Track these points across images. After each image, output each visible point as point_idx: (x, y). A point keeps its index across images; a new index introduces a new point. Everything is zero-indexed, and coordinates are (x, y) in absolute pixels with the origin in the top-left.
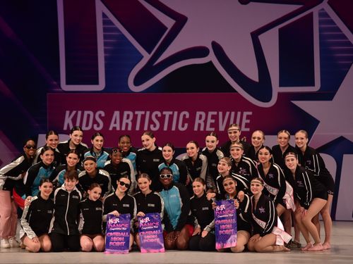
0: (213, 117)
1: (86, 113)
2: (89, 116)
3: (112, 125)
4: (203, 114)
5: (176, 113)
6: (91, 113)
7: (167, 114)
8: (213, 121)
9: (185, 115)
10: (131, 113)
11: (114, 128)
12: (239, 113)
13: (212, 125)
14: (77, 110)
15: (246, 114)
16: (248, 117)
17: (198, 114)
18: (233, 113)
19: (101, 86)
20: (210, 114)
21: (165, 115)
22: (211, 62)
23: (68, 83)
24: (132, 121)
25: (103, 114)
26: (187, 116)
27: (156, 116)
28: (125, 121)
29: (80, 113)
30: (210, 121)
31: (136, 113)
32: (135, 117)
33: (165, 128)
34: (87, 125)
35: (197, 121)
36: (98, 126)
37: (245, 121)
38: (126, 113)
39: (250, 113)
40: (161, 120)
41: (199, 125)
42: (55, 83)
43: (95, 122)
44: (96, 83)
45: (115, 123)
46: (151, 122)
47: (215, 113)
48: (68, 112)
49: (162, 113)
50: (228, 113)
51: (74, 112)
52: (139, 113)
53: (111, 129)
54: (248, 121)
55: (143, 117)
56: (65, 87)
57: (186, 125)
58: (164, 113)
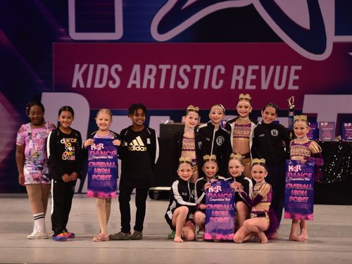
0: (254, 72)
1: (100, 67)
2: (103, 70)
3: (131, 82)
4: (242, 68)
5: (209, 67)
6: (106, 67)
7: (198, 68)
8: (254, 77)
9: (219, 70)
10: (154, 68)
11: (134, 86)
12: (286, 68)
13: (252, 82)
14: (89, 64)
15: (294, 68)
16: (297, 72)
17: (236, 68)
18: (278, 68)
19: (118, 34)
20: (251, 68)
21: (195, 70)
22: (252, 6)
23: (78, 30)
24: (155, 77)
25: (120, 68)
26: (223, 71)
27: (185, 71)
28: (147, 77)
29: (92, 67)
30: (250, 77)
31: (161, 67)
32: (159, 72)
33: (196, 86)
34: (101, 82)
35: (235, 77)
36: (114, 83)
37: (293, 77)
38: (148, 67)
39: (299, 68)
40: (191, 75)
41: (237, 82)
42: (62, 30)
43: (110, 78)
44: (112, 30)
45: (135, 79)
46: (178, 78)
47: (256, 67)
48: (77, 66)
49: (191, 67)
50: (272, 68)
51: (85, 66)
52: (164, 68)
53: (129, 86)
54: (297, 78)
55: (169, 72)
56: (75, 35)
57: (221, 82)
58: (194, 67)
